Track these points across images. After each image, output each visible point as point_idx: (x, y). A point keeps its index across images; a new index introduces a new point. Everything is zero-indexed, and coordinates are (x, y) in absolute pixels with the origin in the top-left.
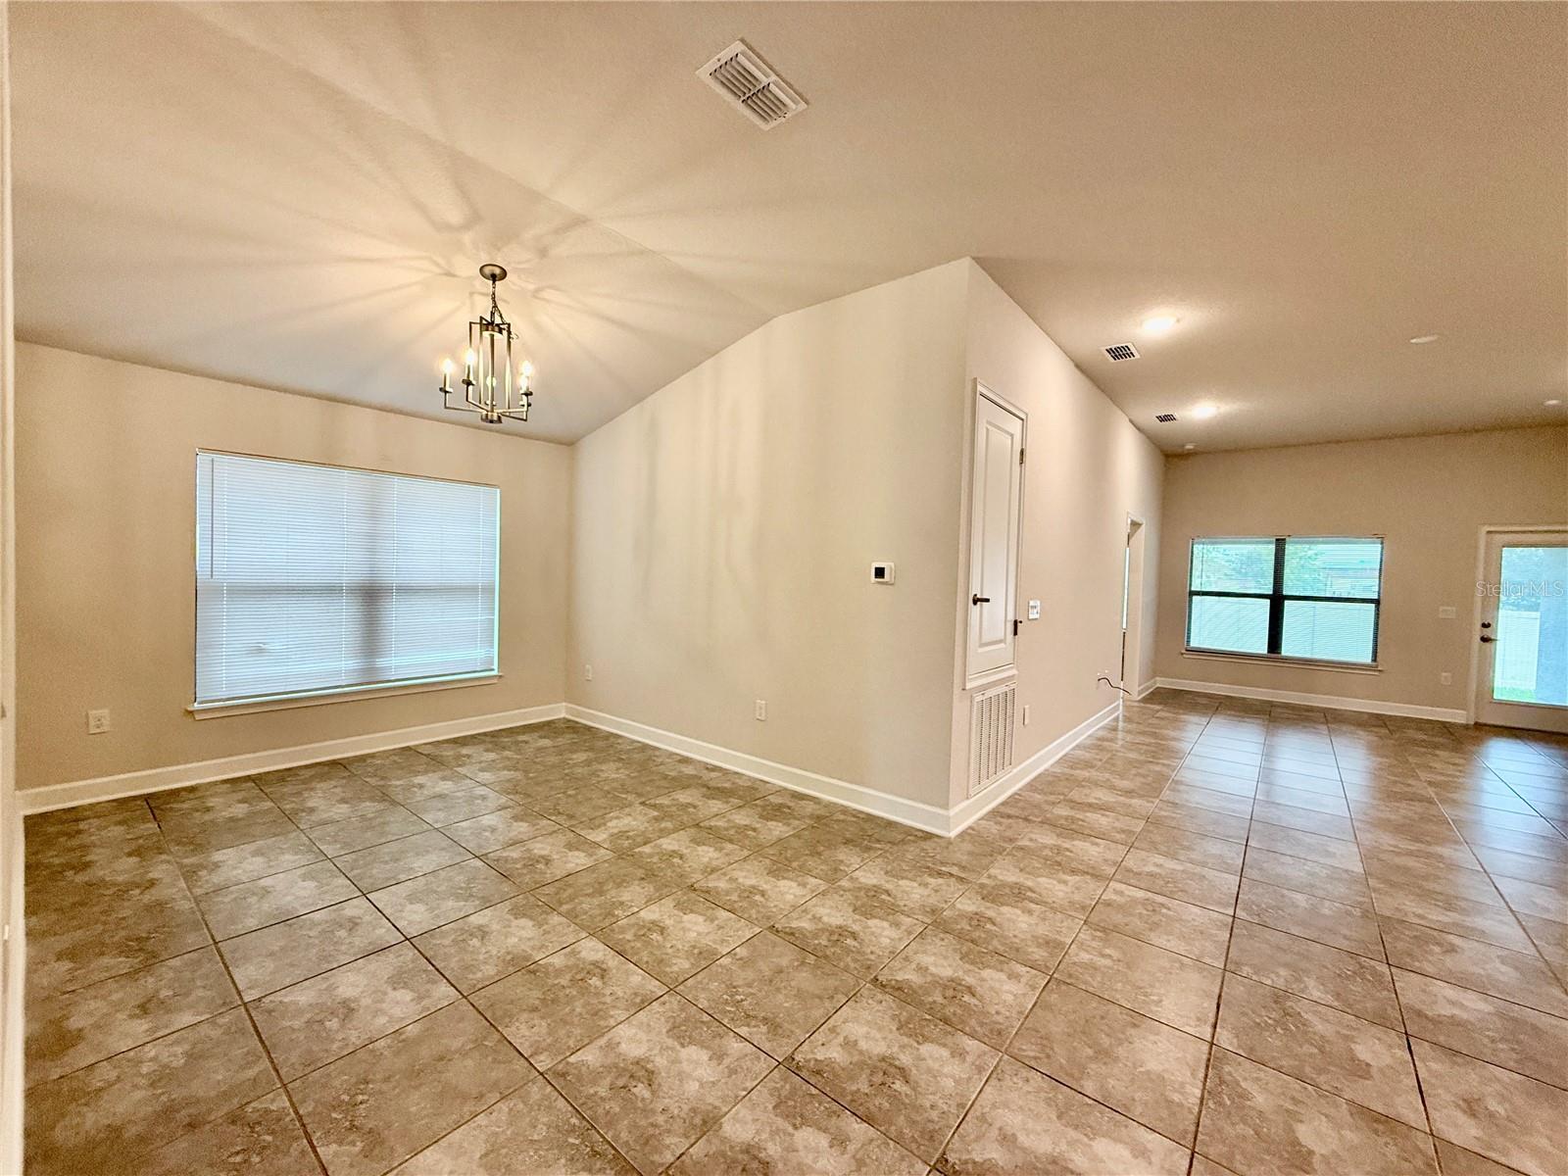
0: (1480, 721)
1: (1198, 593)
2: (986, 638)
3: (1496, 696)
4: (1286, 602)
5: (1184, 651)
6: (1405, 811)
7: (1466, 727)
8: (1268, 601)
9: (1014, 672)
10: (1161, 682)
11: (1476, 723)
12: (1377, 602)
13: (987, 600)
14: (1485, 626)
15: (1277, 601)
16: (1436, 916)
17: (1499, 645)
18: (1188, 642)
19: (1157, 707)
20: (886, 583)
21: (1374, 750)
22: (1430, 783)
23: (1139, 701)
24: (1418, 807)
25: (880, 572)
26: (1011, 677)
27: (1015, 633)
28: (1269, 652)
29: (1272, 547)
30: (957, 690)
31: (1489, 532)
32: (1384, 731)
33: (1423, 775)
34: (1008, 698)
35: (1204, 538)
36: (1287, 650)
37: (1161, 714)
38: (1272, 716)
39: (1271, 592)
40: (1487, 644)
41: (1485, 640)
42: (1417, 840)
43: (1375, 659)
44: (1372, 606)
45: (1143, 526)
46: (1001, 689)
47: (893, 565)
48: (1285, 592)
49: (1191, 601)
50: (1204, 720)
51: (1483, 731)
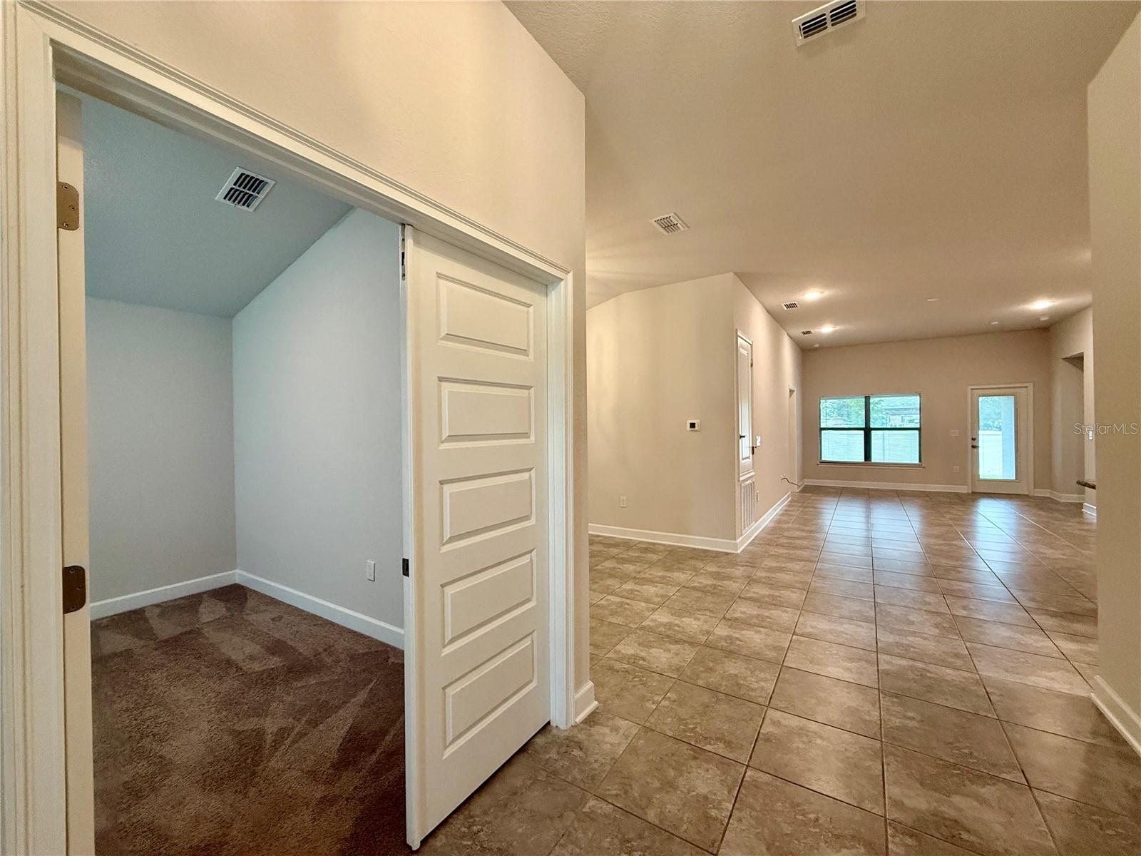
0: (974, 491)
1: (824, 429)
2: (744, 457)
3: (981, 477)
4: (872, 432)
6: (937, 531)
7: (968, 494)
8: (862, 432)
9: (753, 473)
11: (973, 492)
12: (919, 429)
13: (744, 437)
14: (973, 439)
15: (867, 431)
16: (953, 563)
17: (981, 450)
18: (821, 457)
19: (810, 495)
20: (696, 431)
21: (923, 507)
22: (951, 519)
23: (799, 492)
24: (944, 528)
25: (693, 425)
26: (752, 477)
27: (753, 453)
30: (736, 481)
31: (972, 389)
32: (928, 499)
33: (948, 516)
34: (752, 485)
37: (812, 498)
38: (869, 496)
39: (864, 426)
40: (975, 450)
41: (973, 447)
42: (945, 540)
43: (920, 460)
44: (917, 432)
46: (749, 482)
47: (699, 421)
48: (871, 426)
49: (821, 433)
50: (837, 500)
51: (976, 496)
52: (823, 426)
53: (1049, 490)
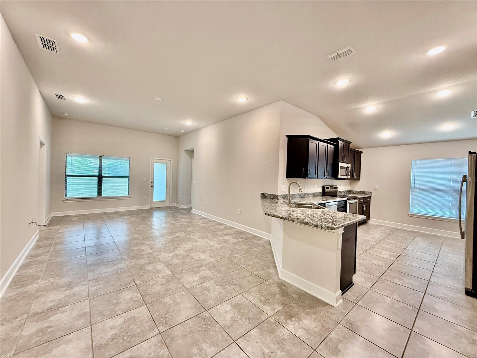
1: (69, 176)
5: (64, 200)
10: (54, 214)
11: (151, 208)
12: (128, 177)
28: (98, 196)
29: (98, 160)
31: (152, 159)
35: (72, 153)
36: (104, 194)
39: (98, 175)
41: (151, 186)
44: (127, 179)
45: (45, 145)
52: (68, 173)
53: (176, 204)
